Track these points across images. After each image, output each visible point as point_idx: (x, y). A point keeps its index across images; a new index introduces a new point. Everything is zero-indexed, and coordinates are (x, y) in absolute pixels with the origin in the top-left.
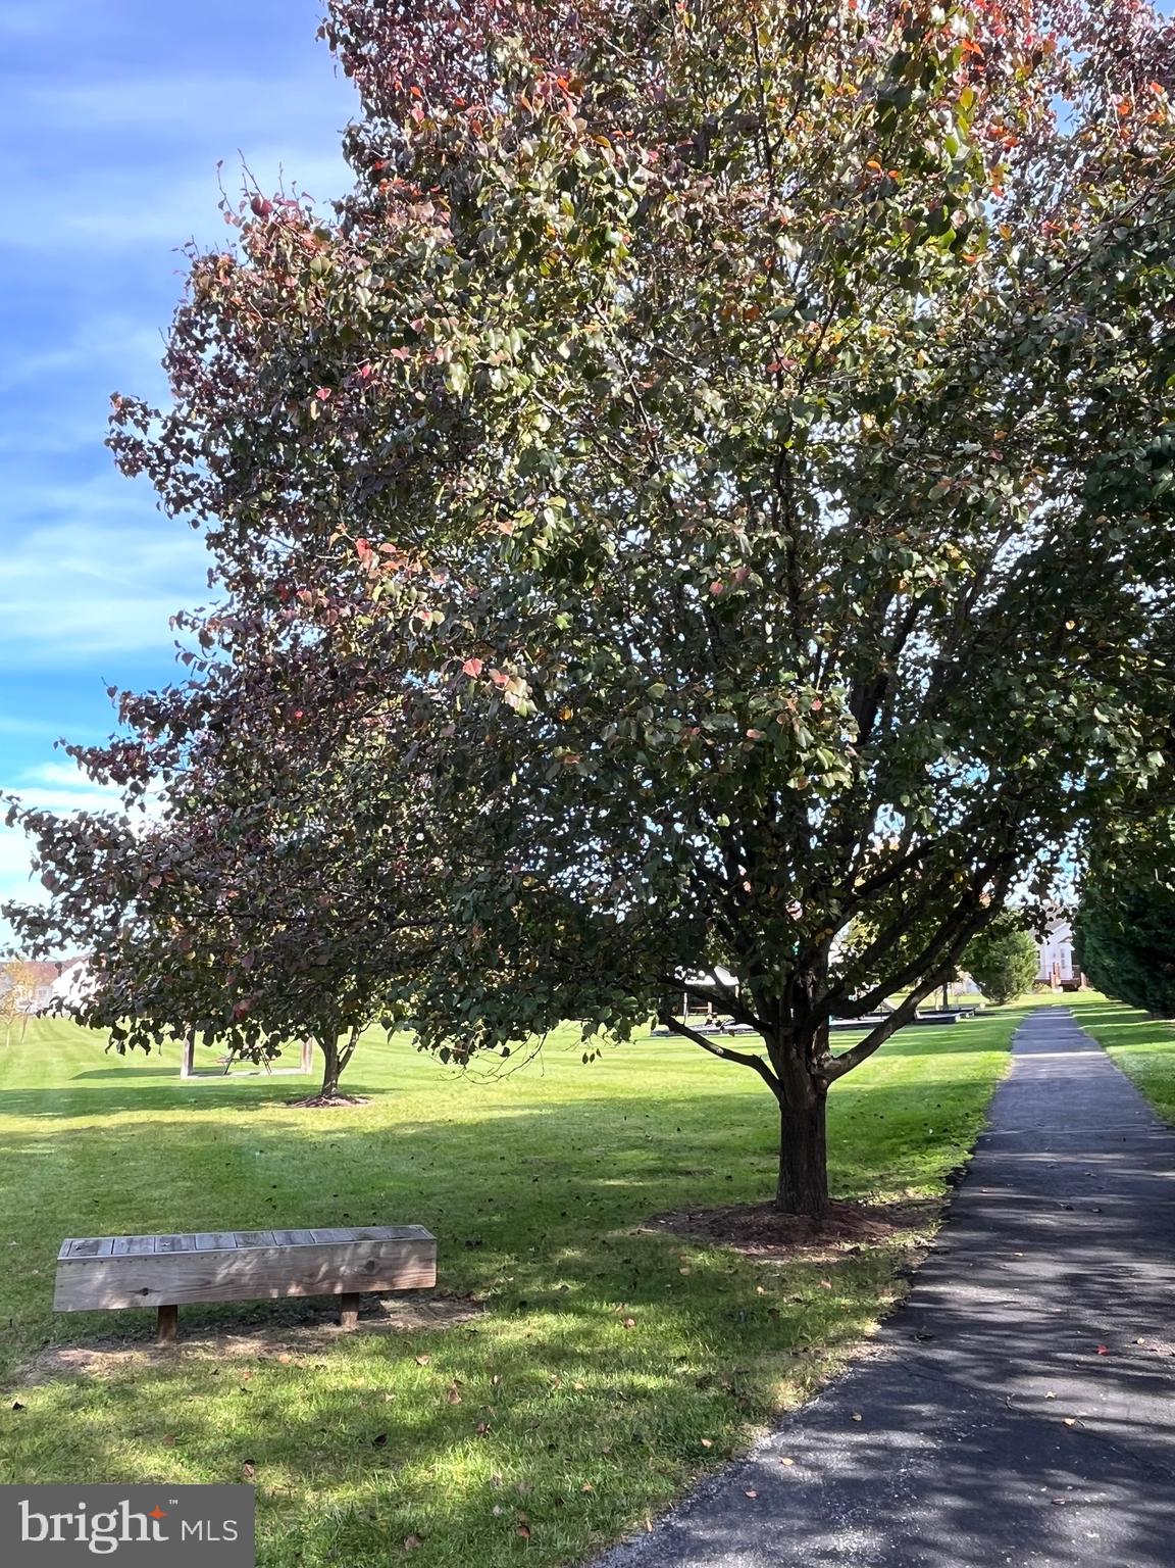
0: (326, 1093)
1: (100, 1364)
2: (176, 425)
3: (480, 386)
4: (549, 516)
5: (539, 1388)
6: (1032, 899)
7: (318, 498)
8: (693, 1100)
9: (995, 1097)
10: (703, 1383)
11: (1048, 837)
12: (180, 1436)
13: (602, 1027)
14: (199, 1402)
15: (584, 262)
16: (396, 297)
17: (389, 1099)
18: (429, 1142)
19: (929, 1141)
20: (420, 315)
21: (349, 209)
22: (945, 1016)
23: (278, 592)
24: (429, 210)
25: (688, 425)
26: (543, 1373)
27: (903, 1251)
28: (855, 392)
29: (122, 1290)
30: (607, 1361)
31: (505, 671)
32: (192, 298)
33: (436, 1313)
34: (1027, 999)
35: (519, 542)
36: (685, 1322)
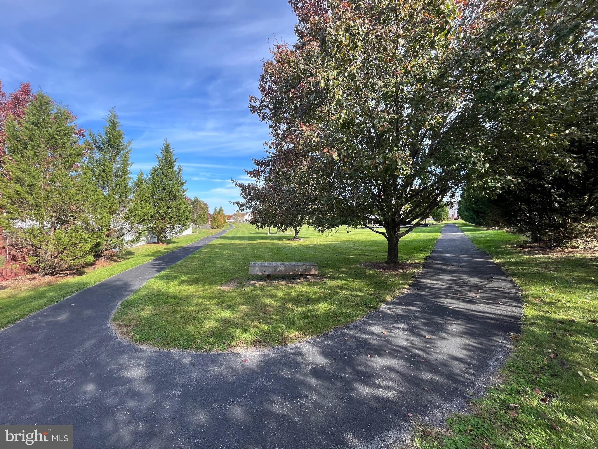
0: (295, 238)
1: (258, 284)
2: (262, 101)
3: (327, 85)
4: (343, 115)
5: (338, 293)
6: (449, 199)
7: (291, 115)
8: (369, 241)
9: (436, 242)
10: (371, 295)
11: (455, 185)
12: (273, 297)
13: (351, 226)
14: (275, 291)
15: (351, 51)
16: (308, 65)
17: (307, 239)
18: (315, 248)
19: (421, 251)
20: (313, 69)
21: (296, 46)
22: (426, 225)
23: (283, 137)
24: (315, 43)
25: (374, 91)
26: (339, 291)
27: (414, 272)
28: (416, 78)
29: (261, 271)
30: (351, 289)
31: (332, 151)
32: (264, 72)
33: (318, 279)
34: (445, 222)
35: (336, 121)
36: (367, 283)
